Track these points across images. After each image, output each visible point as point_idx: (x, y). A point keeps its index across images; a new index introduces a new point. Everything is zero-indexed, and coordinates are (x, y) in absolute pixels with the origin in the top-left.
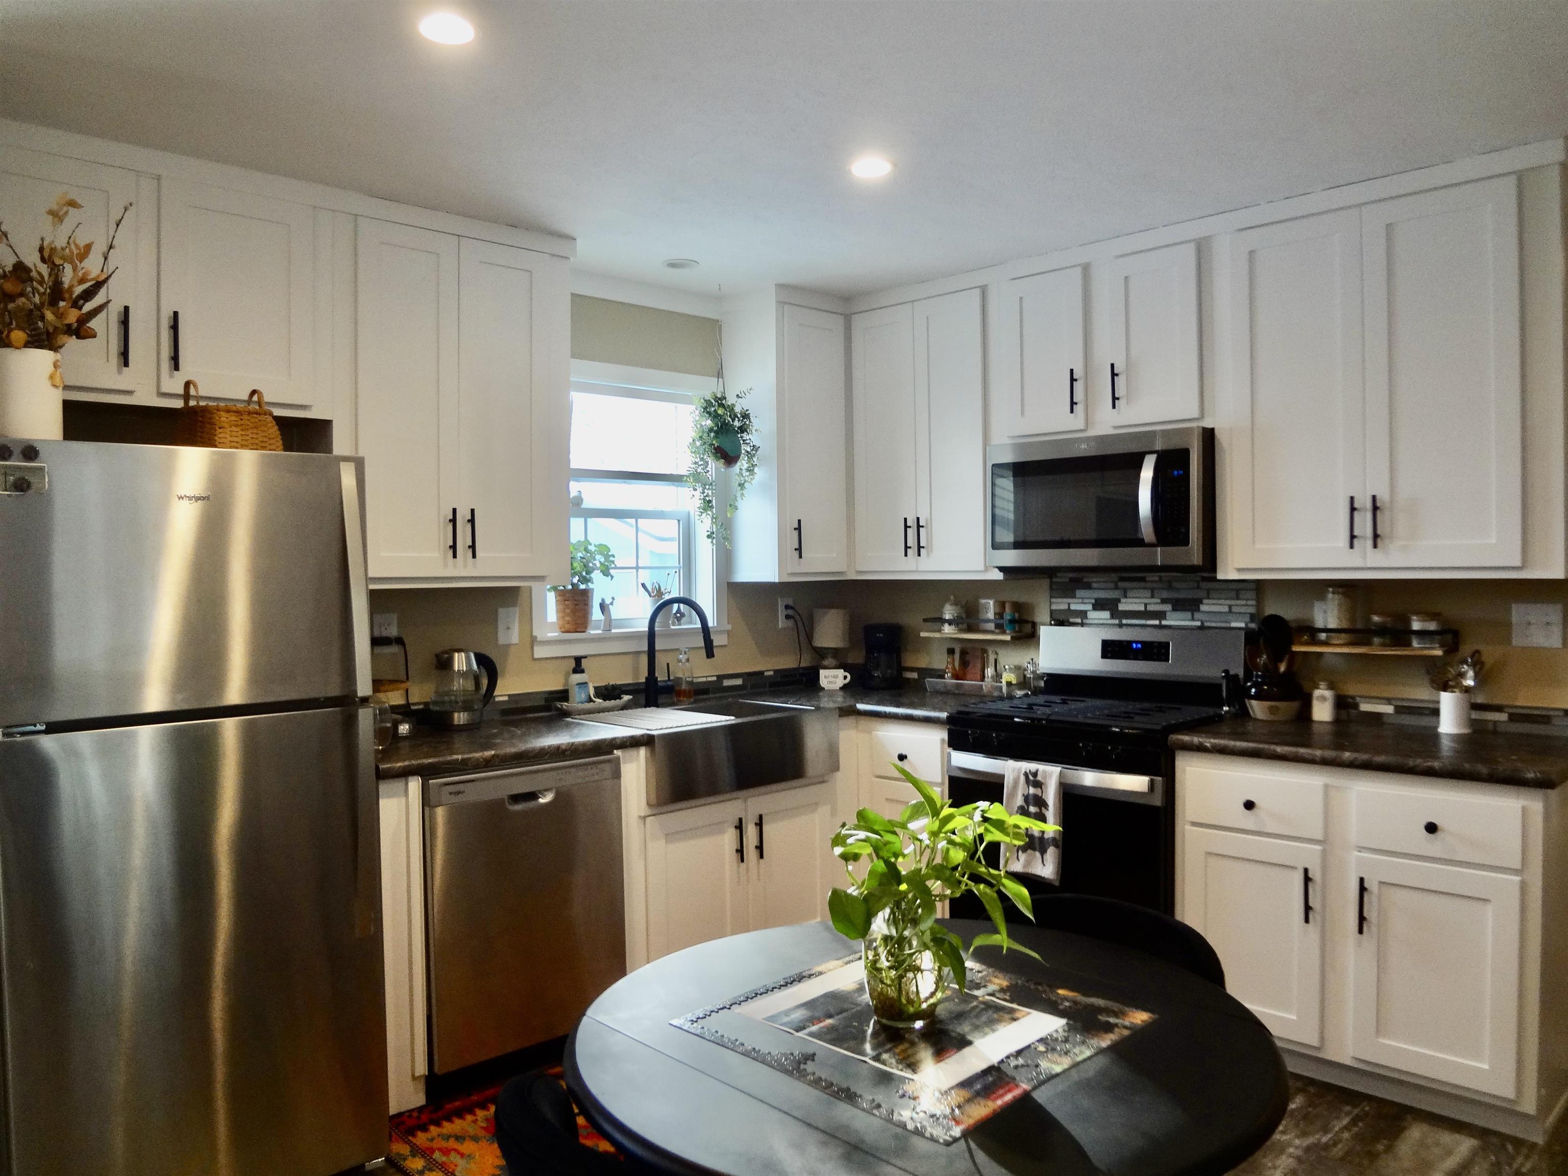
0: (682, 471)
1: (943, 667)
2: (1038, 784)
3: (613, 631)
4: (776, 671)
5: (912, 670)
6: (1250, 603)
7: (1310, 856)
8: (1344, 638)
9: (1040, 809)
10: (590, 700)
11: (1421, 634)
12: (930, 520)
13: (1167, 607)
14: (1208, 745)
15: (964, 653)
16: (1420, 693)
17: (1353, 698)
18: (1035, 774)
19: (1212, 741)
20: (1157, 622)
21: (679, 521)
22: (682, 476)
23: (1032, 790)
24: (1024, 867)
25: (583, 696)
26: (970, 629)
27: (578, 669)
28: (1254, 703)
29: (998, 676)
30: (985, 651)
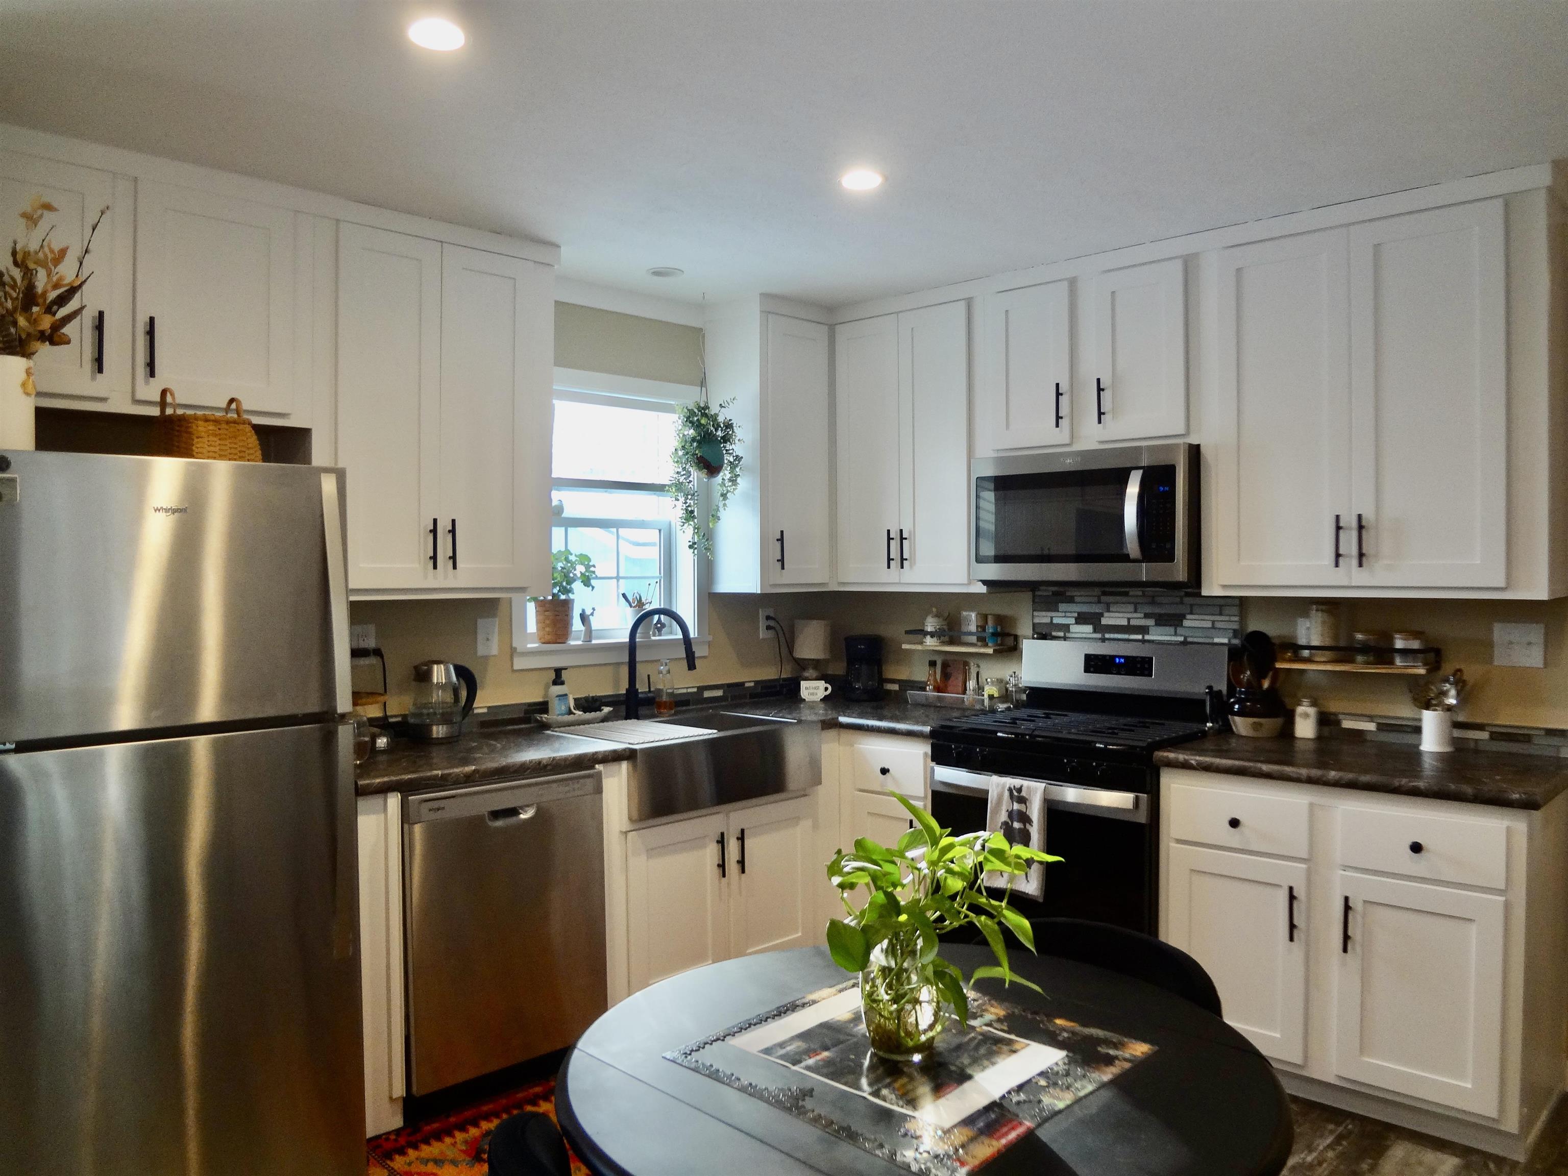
0: (665, 481)
1: (924, 679)
2: (1022, 800)
3: (594, 642)
4: (757, 682)
5: (893, 681)
6: (1233, 619)
7: (1294, 874)
8: (1328, 655)
9: (1024, 825)
10: (570, 713)
11: (1404, 652)
12: (913, 533)
13: (1150, 622)
14: (1193, 762)
15: (945, 665)
16: (1403, 710)
17: (1335, 714)
18: (1019, 790)
19: (1197, 758)
20: (1140, 637)
21: (660, 531)
22: (664, 486)
23: (1016, 806)
24: (1009, 882)
25: (563, 708)
26: (952, 642)
27: (558, 680)
28: (1237, 719)
29: (980, 689)
30: (966, 664)
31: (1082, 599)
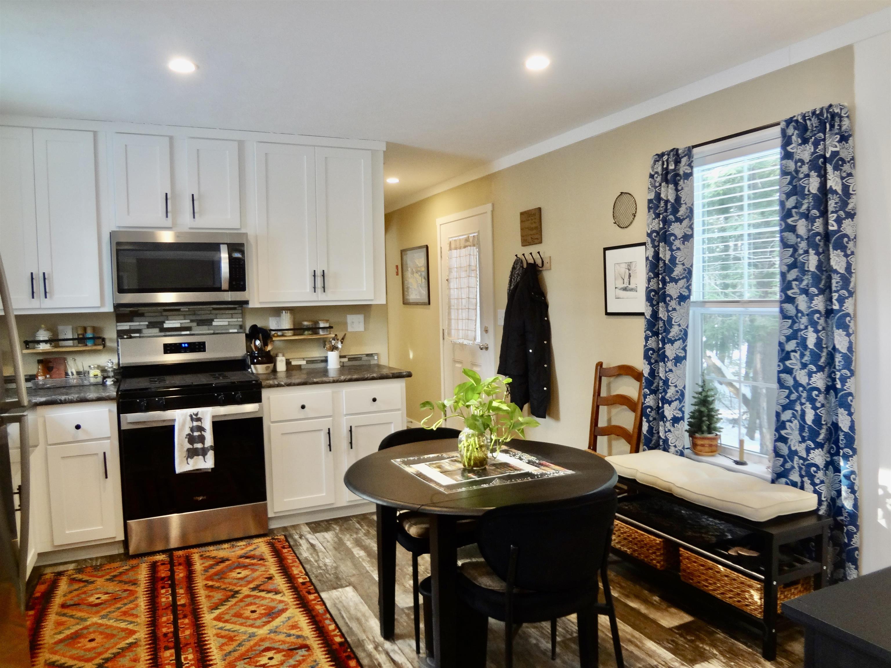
2: (199, 420)
6: (239, 320)
7: (326, 423)
8: (290, 333)
9: (201, 432)
11: (323, 328)
12: (51, 274)
13: (194, 324)
14: (283, 383)
15: (47, 362)
16: (316, 353)
17: (291, 359)
18: (197, 415)
20: (188, 332)
23: (195, 424)
24: (193, 466)
28: (258, 366)
30: (65, 359)
31: (150, 314)
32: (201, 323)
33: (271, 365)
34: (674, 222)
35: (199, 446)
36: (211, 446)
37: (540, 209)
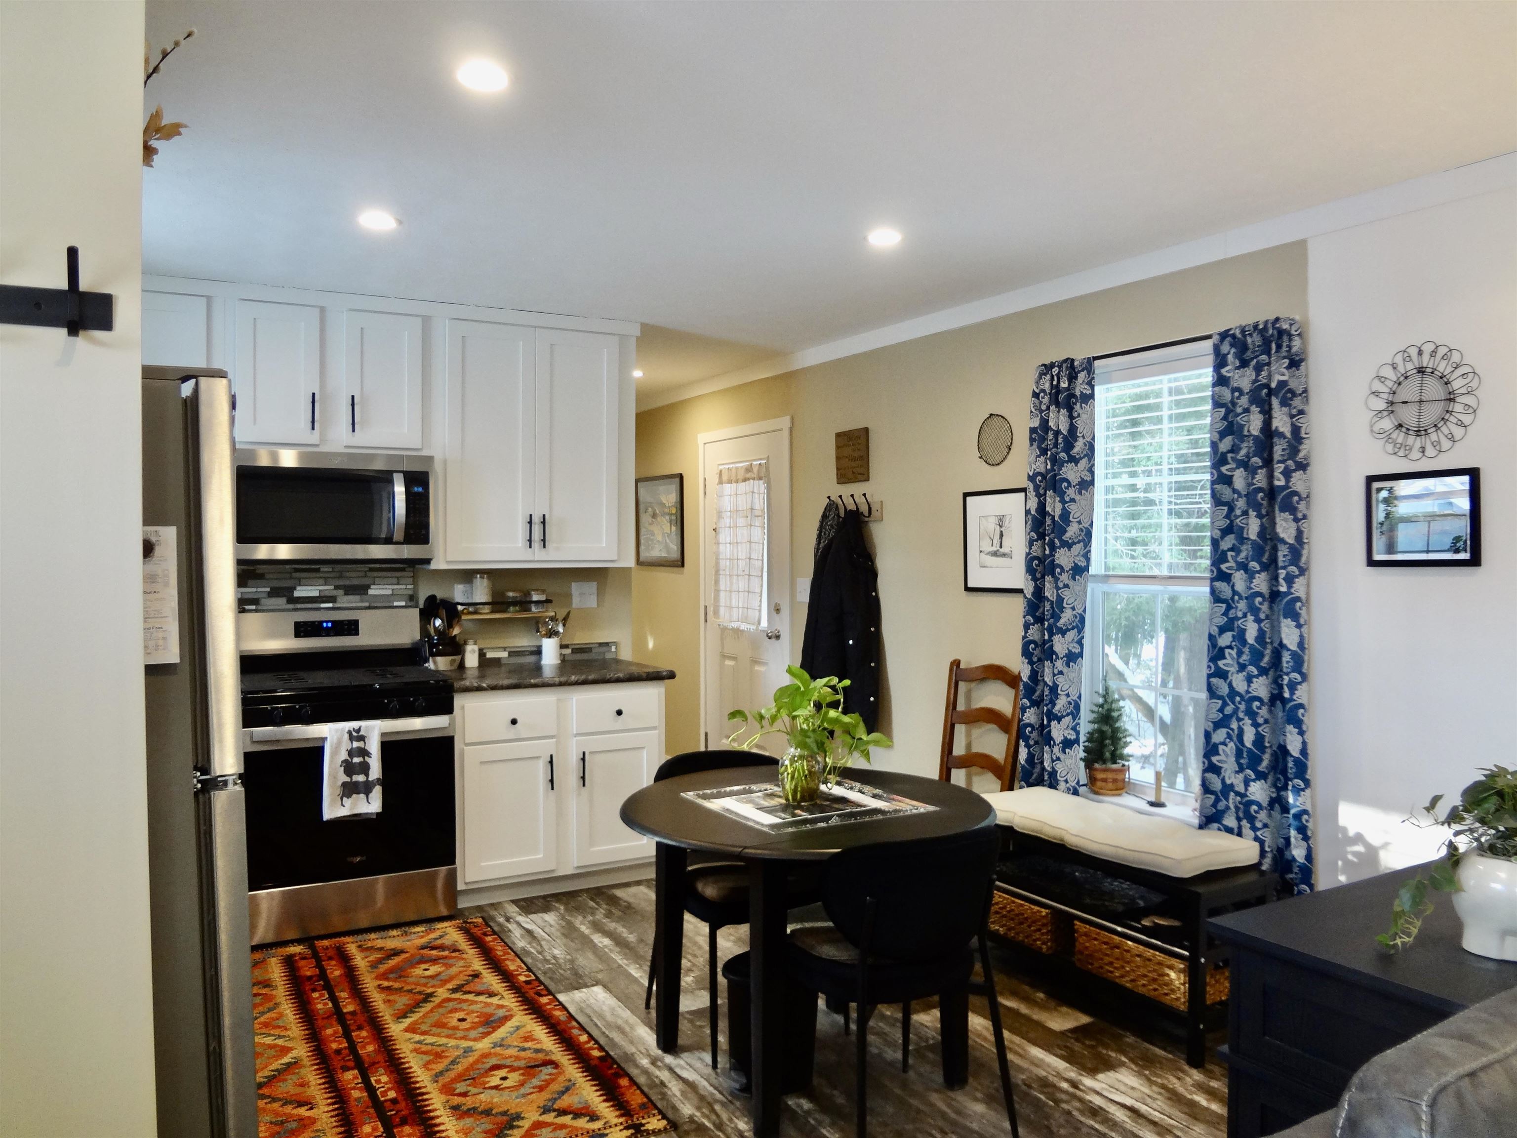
2: (362, 738)
6: (409, 587)
7: (546, 748)
8: (487, 609)
9: (364, 758)
11: (538, 603)
13: (340, 593)
14: (485, 685)
16: (523, 641)
17: (487, 649)
18: (358, 731)
19: (486, 682)
20: (330, 605)
23: (356, 744)
24: (351, 809)
28: (438, 659)
31: (271, 576)
32: (350, 590)
33: (458, 658)
34: (1067, 462)
35: (361, 778)
36: (378, 779)
37: (866, 430)
